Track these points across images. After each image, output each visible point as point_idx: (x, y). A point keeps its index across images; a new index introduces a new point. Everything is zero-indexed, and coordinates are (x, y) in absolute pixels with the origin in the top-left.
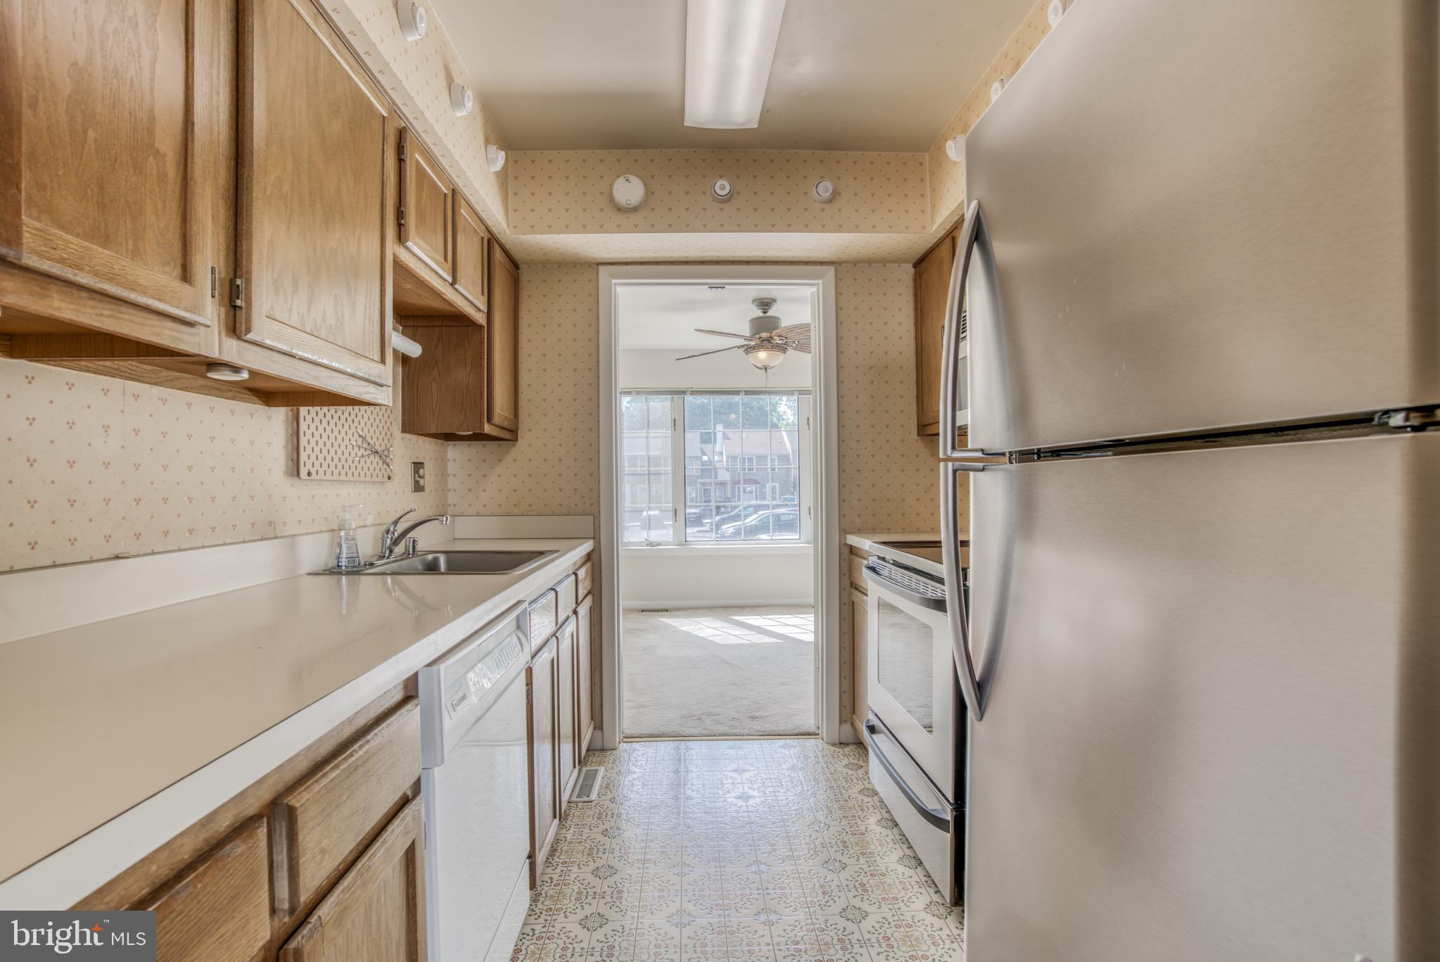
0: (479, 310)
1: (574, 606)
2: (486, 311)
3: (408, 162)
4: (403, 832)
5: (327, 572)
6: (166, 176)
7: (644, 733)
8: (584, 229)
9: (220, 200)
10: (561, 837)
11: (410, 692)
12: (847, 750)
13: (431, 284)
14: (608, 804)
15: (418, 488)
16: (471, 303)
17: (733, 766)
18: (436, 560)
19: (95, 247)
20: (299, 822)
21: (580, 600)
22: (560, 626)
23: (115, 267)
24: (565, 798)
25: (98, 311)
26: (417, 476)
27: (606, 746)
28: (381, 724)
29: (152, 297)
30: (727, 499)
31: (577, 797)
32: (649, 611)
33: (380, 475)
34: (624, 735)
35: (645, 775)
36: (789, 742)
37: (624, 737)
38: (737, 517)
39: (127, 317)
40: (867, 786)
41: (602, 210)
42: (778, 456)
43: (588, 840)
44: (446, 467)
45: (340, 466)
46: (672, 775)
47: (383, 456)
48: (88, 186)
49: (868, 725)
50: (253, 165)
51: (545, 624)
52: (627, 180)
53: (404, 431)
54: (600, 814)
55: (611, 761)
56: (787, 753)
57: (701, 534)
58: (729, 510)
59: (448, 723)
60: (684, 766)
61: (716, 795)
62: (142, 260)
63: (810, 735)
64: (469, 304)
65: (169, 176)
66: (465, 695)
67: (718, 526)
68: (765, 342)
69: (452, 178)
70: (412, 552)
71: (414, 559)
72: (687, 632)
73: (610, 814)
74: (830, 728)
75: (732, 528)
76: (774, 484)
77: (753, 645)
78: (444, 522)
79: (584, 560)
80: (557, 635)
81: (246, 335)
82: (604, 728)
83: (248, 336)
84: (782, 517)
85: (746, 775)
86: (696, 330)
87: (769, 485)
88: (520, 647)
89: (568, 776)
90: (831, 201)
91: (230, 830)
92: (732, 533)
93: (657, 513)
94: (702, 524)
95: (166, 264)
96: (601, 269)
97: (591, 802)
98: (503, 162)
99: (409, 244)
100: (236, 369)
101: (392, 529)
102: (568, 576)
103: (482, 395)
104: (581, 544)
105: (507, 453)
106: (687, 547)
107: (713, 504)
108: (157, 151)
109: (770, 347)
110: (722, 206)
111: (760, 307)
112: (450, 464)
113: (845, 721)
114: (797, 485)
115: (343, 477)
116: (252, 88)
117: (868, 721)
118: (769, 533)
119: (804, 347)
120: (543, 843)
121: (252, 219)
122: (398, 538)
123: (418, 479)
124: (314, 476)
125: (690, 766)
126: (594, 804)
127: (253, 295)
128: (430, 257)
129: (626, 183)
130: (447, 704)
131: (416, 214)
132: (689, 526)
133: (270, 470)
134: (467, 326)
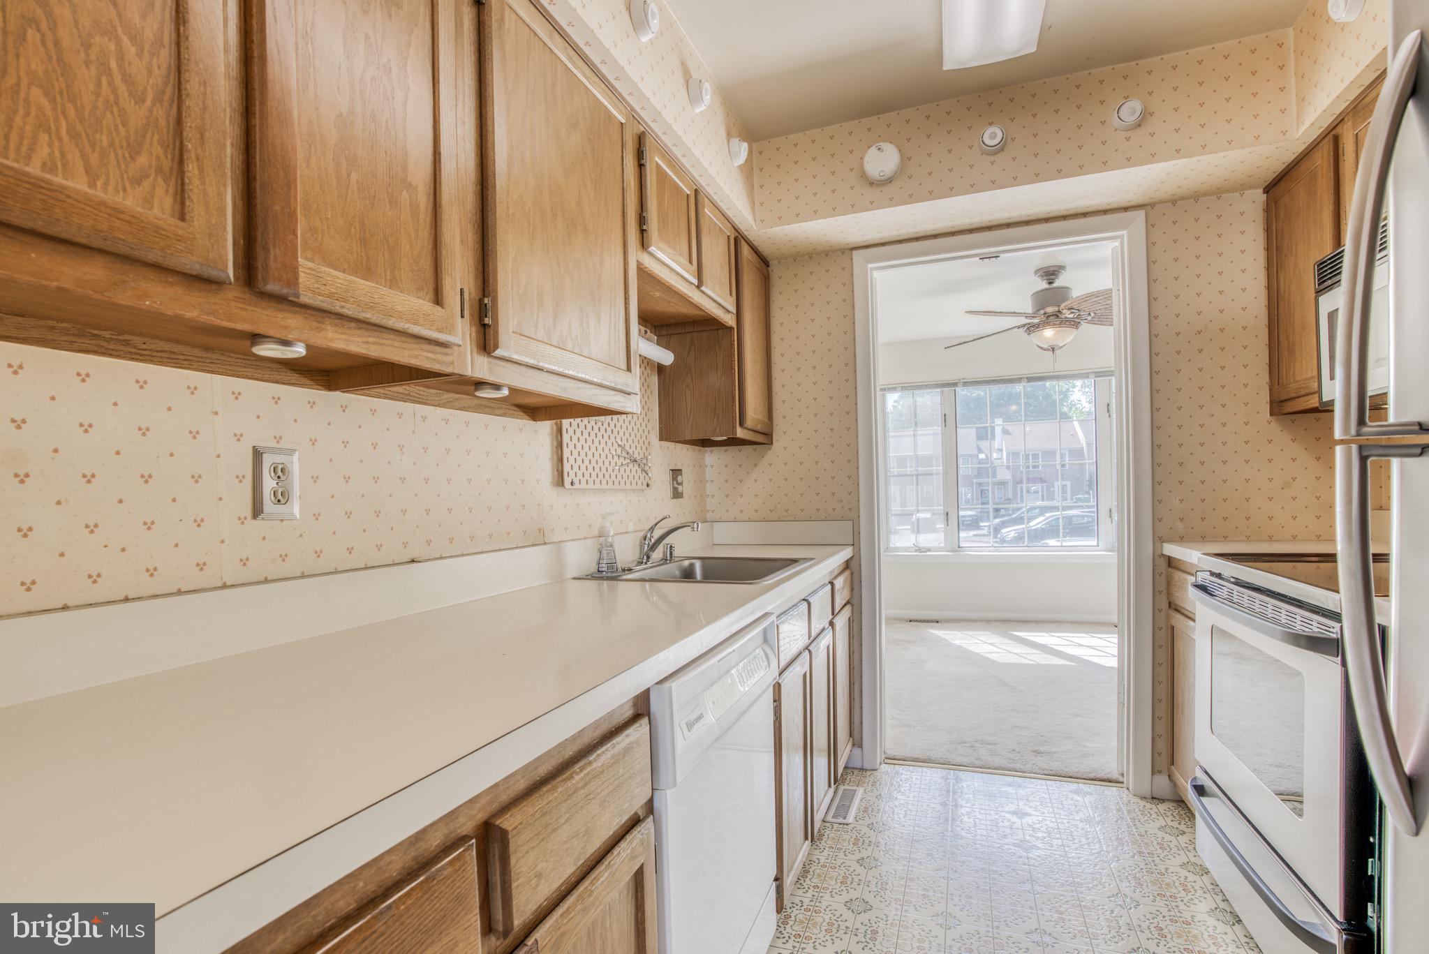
0: (729, 312)
1: (831, 617)
2: (735, 312)
3: (648, 166)
4: (629, 856)
5: (590, 577)
6: (418, 206)
7: (908, 756)
8: (835, 211)
9: (469, 225)
10: (814, 858)
11: (641, 708)
12: (1162, 807)
13: (677, 288)
14: (865, 830)
15: (677, 494)
16: (720, 304)
17: (1012, 807)
18: (692, 566)
19: (358, 280)
20: (511, 845)
21: (837, 611)
22: (813, 639)
23: (375, 296)
24: (818, 817)
25: (365, 339)
26: (675, 482)
27: (866, 766)
28: (606, 744)
29: (408, 321)
30: (1009, 501)
31: (833, 817)
32: (917, 621)
33: (639, 483)
34: (886, 756)
35: (908, 804)
36: (1083, 787)
37: (886, 758)
38: (1019, 520)
39: (389, 342)
40: (1193, 860)
41: (852, 188)
42: (1069, 451)
43: (842, 866)
44: (704, 473)
45: (601, 475)
46: (939, 807)
47: (641, 464)
48: (352, 225)
49: (1194, 784)
50: (495, 187)
51: (797, 637)
52: (879, 149)
53: (661, 439)
54: (857, 840)
55: (871, 783)
56: (1084, 798)
57: (978, 539)
58: (1010, 512)
59: (680, 743)
60: (953, 798)
61: (989, 838)
62: (399, 288)
63: (1110, 781)
64: (717, 306)
65: (421, 206)
66: (702, 714)
67: (997, 530)
68: (1051, 318)
69: (694, 178)
70: (668, 558)
71: (670, 565)
72: (960, 647)
73: (867, 841)
74: (1139, 775)
75: (1014, 532)
76: (1064, 483)
77: (1039, 666)
78: (696, 529)
79: (842, 568)
80: (810, 648)
81: (494, 352)
82: (864, 747)
83: (496, 352)
84: (1074, 519)
85: (1028, 820)
86: (966, 312)
87: (1058, 484)
88: (766, 663)
89: (823, 795)
90: (1139, 126)
91: (440, 850)
92: (1013, 537)
93: (928, 515)
94: (979, 528)
95: (420, 289)
96: (855, 253)
97: (847, 824)
98: (746, 154)
99: (652, 249)
100: (497, 387)
101: (649, 536)
102: (824, 585)
103: (734, 399)
104: (841, 551)
105: (763, 457)
106: (962, 553)
107: (991, 507)
108: (410, 184)
109: (1058, 322)
110: (992, 158)
111: (1045, 278)
112: (708, 470)
113: (1160, 772)
114: (1094, 483)
115: (604, 486)
116: (493, 112)
117: (1195, 779)
118: (1058, 537)
119: (1102, 318)
120: (792, 866)
121: (496, 239)
122: (654, 544)
123: (676, 486)
124: (577, 486)
125: (959, 800)
126: (850, 827)
127: (499, 312)
128: (673, 260)
129: (879, 152)
130: (681, 724)
131: (659, 218)
132: (962, 530)
133: (538, 481)
134: (718, 329)
